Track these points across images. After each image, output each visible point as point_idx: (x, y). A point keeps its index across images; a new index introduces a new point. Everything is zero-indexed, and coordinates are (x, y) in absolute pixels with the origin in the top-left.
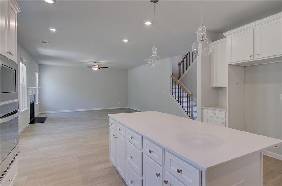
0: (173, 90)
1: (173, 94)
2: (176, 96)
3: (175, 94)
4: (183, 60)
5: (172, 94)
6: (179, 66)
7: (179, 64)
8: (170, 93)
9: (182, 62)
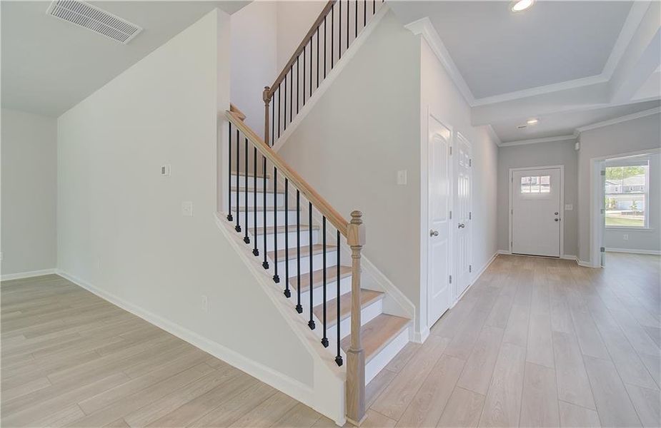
0: (234, 194)
1: (234, 214)
2: (251, 225)
3: (242, 215)
4: (283, 76)
5: (230, 218)
6: (267, 101)
7: (269, 95)
8: (219, 209)
9: (277, 85)
